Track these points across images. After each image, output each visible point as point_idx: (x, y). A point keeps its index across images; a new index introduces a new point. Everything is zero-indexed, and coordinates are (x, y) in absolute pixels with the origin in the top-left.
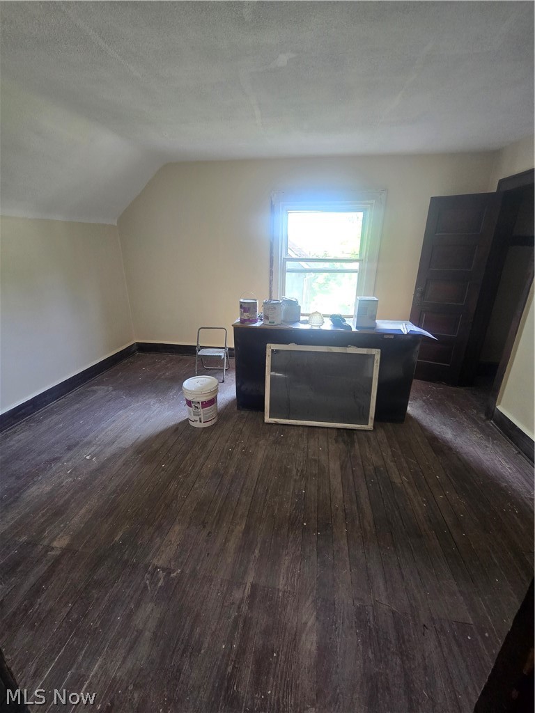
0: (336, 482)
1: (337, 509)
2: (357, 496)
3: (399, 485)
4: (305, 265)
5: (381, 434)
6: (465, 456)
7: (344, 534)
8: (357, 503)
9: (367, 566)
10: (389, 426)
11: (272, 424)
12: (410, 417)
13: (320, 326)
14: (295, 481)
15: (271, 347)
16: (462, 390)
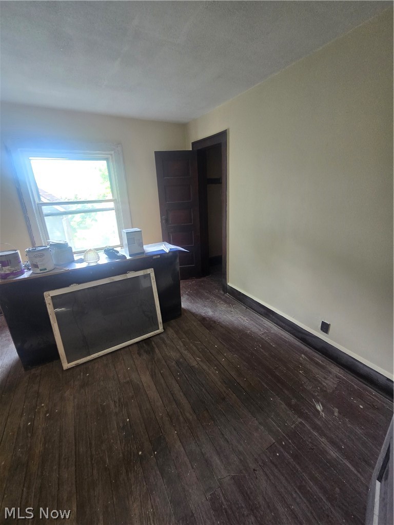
0: (153, 393)
1: (162, 418)
2: (172, 395)
3: (196, 366)
4: (60, 208)
5: (171, 331)
6: (223, 323)
7: (176, 436)
8: (175, 400)
9: (202, 453)
10: (173, 322)
11: (73, 367)
12: (184, 310)
13: (96, 262)
14: (116, 414)
15: (49, 295)
16: (205, 279)
